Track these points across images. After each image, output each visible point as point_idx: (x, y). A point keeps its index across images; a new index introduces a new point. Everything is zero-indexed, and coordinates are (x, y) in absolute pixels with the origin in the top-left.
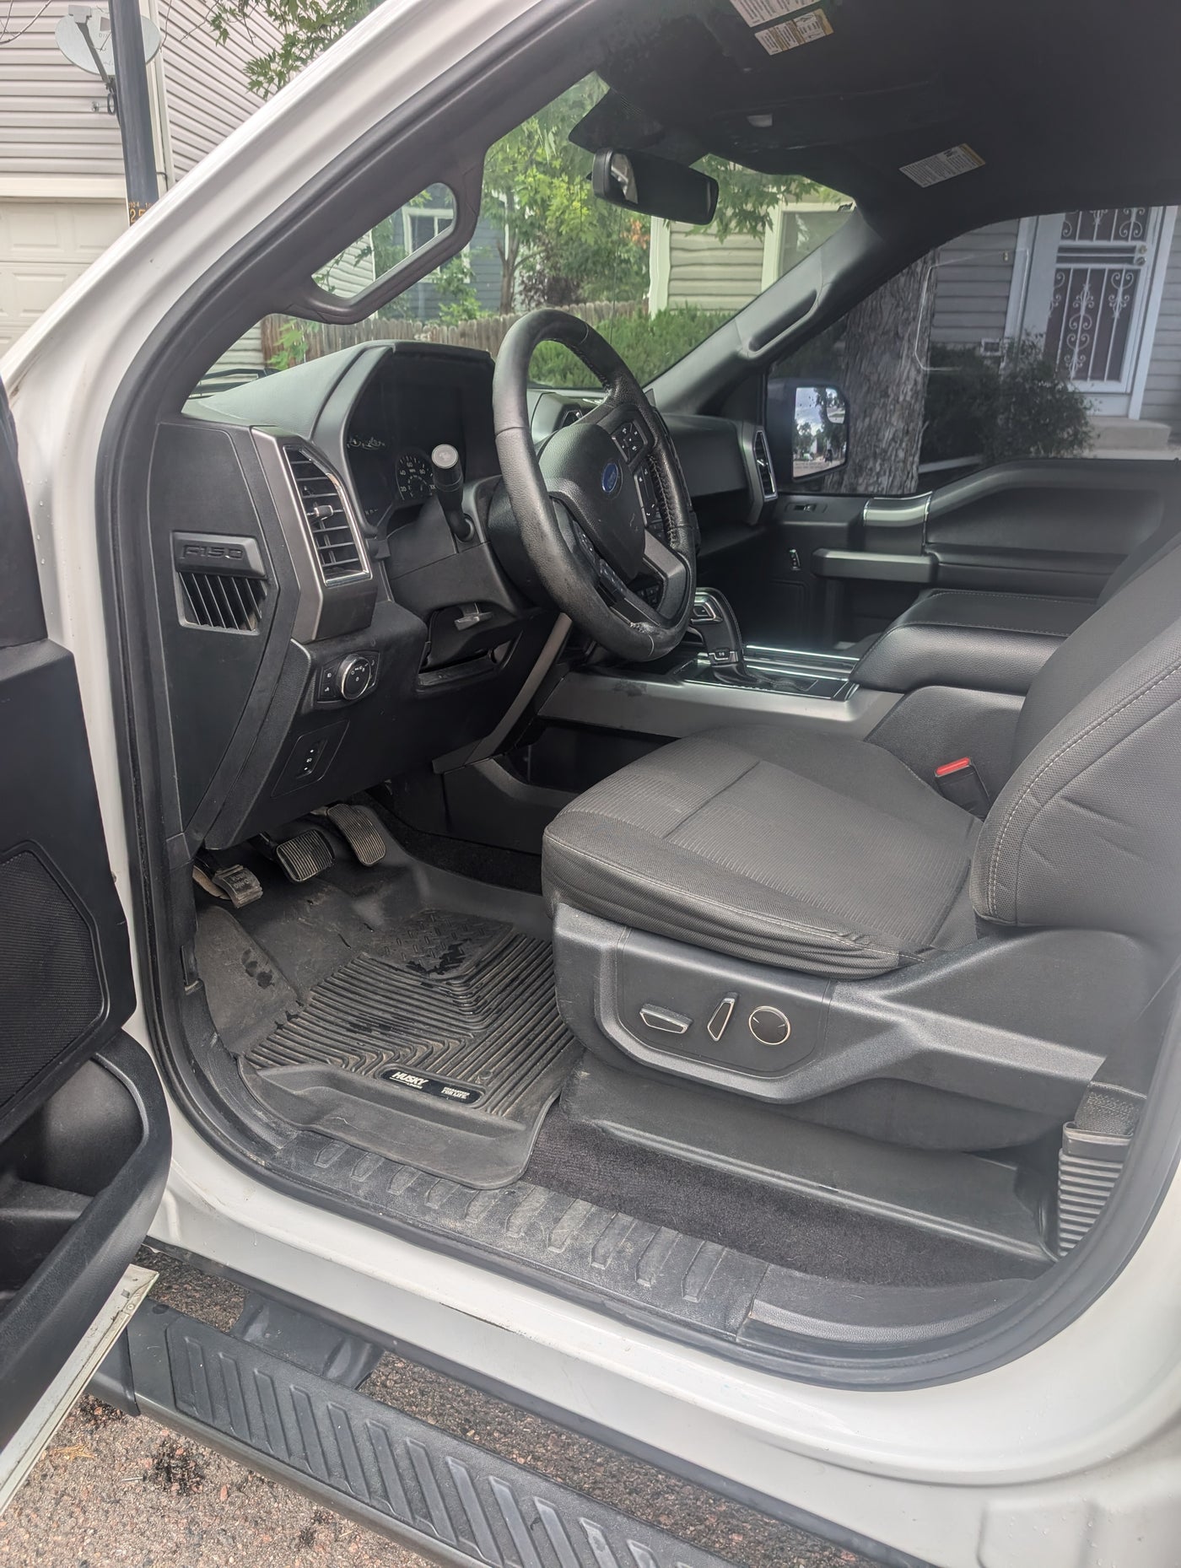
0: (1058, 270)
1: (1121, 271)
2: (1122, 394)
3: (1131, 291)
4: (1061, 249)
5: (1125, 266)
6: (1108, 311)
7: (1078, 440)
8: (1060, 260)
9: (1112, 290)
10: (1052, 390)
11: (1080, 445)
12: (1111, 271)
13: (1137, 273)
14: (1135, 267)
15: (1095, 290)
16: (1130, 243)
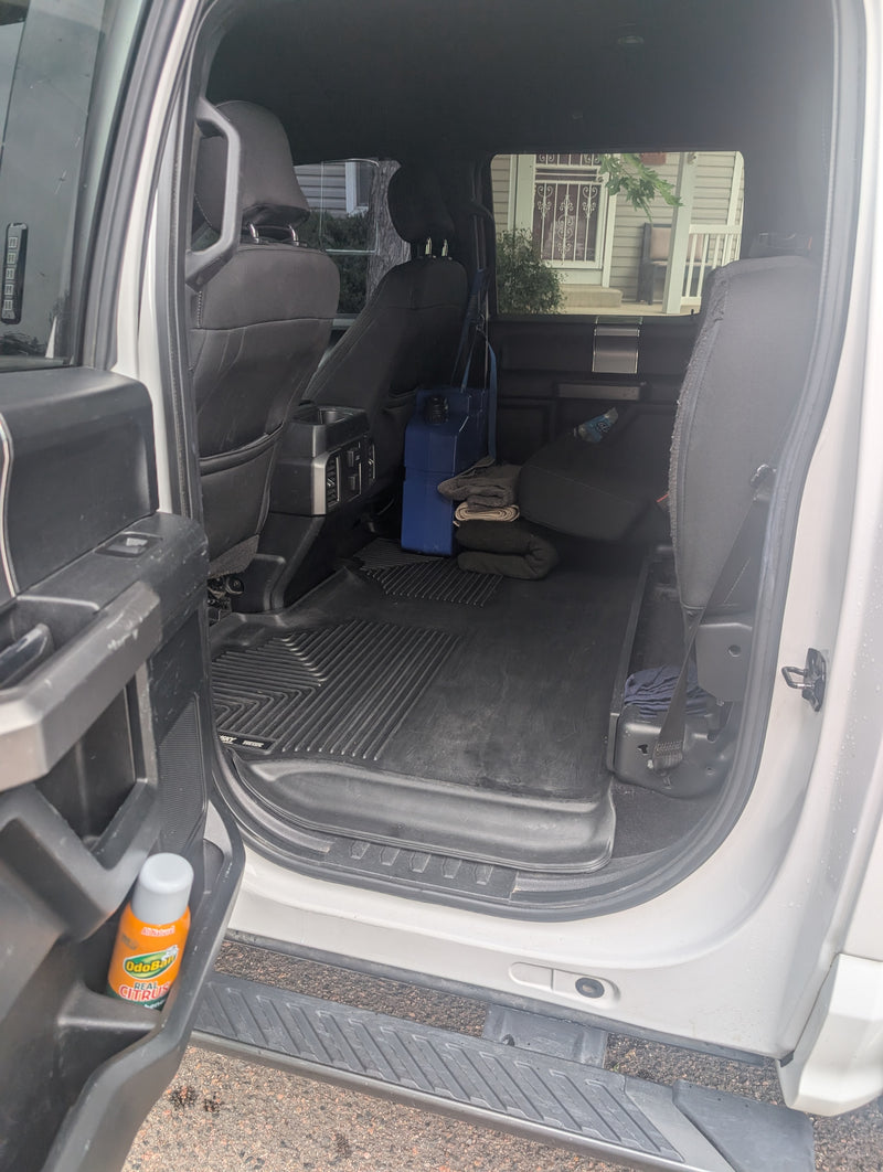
0: (538, 185)
1: (588, 186)
2: (596, 270)
3: (596, 200)
4: (539, 170)
5: (591, 183)
6: (583, 214)
7: (554, 301)
8: (537, 177)
9: (584, 199)
10: (536, 267)
11: (556, 304)
12: (582, 186)
13: (599, 187)
14: (597, 183)
15: (573, 199)
16: (593, 167)
